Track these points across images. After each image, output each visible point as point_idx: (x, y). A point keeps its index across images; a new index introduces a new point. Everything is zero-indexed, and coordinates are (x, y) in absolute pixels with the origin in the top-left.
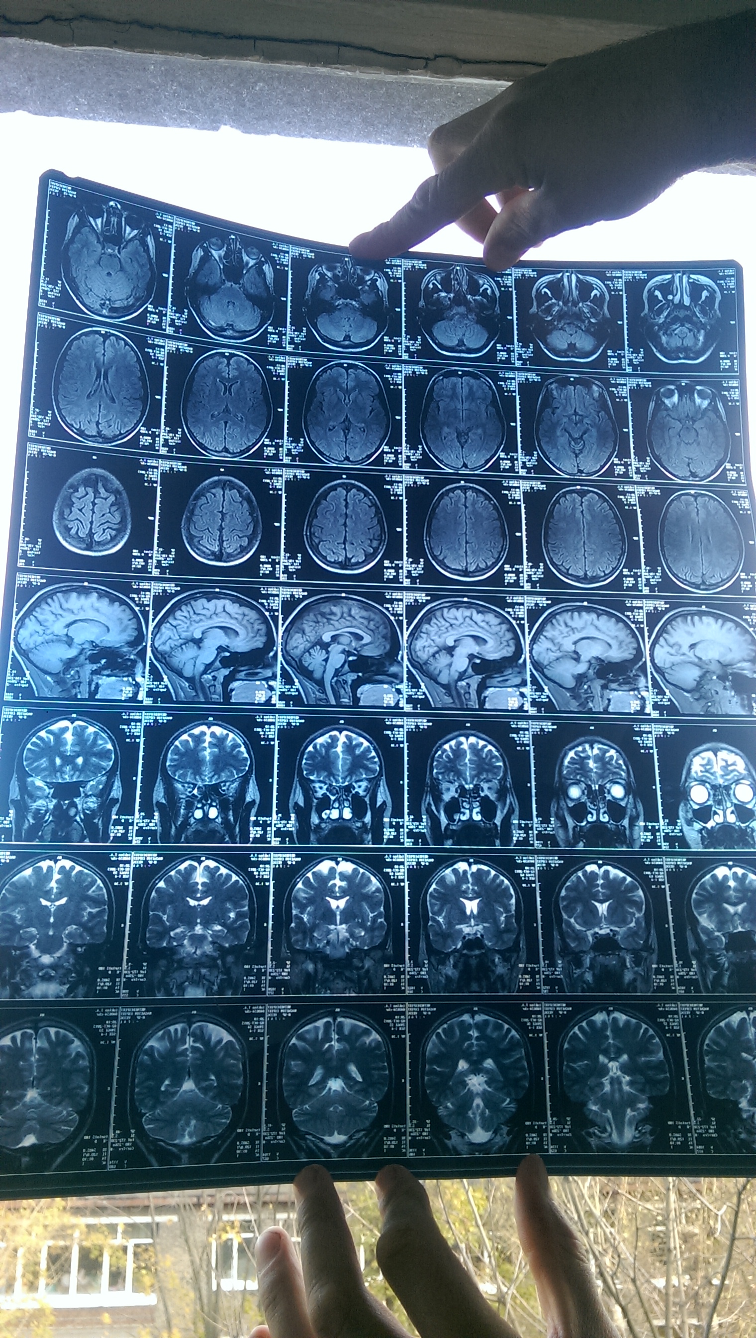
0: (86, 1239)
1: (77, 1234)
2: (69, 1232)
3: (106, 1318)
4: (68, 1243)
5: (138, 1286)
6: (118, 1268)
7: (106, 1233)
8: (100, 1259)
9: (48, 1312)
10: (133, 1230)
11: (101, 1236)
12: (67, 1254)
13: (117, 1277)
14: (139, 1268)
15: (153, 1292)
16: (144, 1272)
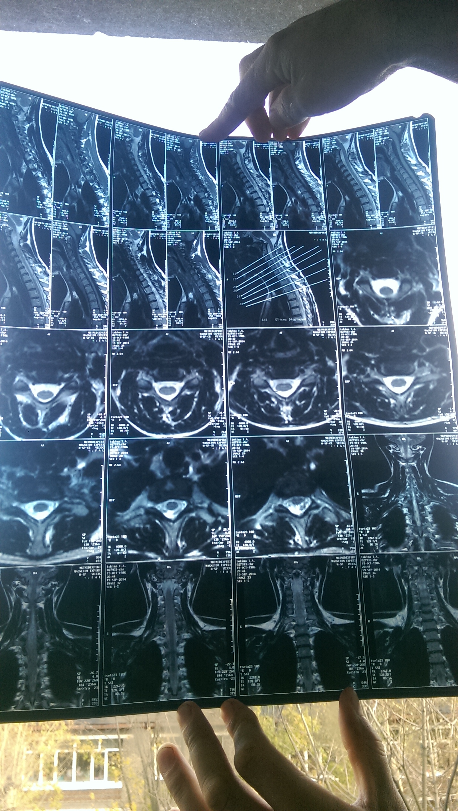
0: (80, 748)
1: (75, 745)
2: (71, 744)
3: (92, 796)
4: (70, 751)
5: (111, 777)
6: (99, 766)
7: (92, 745)
8: (89, 761)
9: (59, 792)
10: (107, 743)
11: (89, 747)
12: (69, 757)
13: (99, 771)
14: (111, 765)
15: (120, 780)
16: (113, 768)
